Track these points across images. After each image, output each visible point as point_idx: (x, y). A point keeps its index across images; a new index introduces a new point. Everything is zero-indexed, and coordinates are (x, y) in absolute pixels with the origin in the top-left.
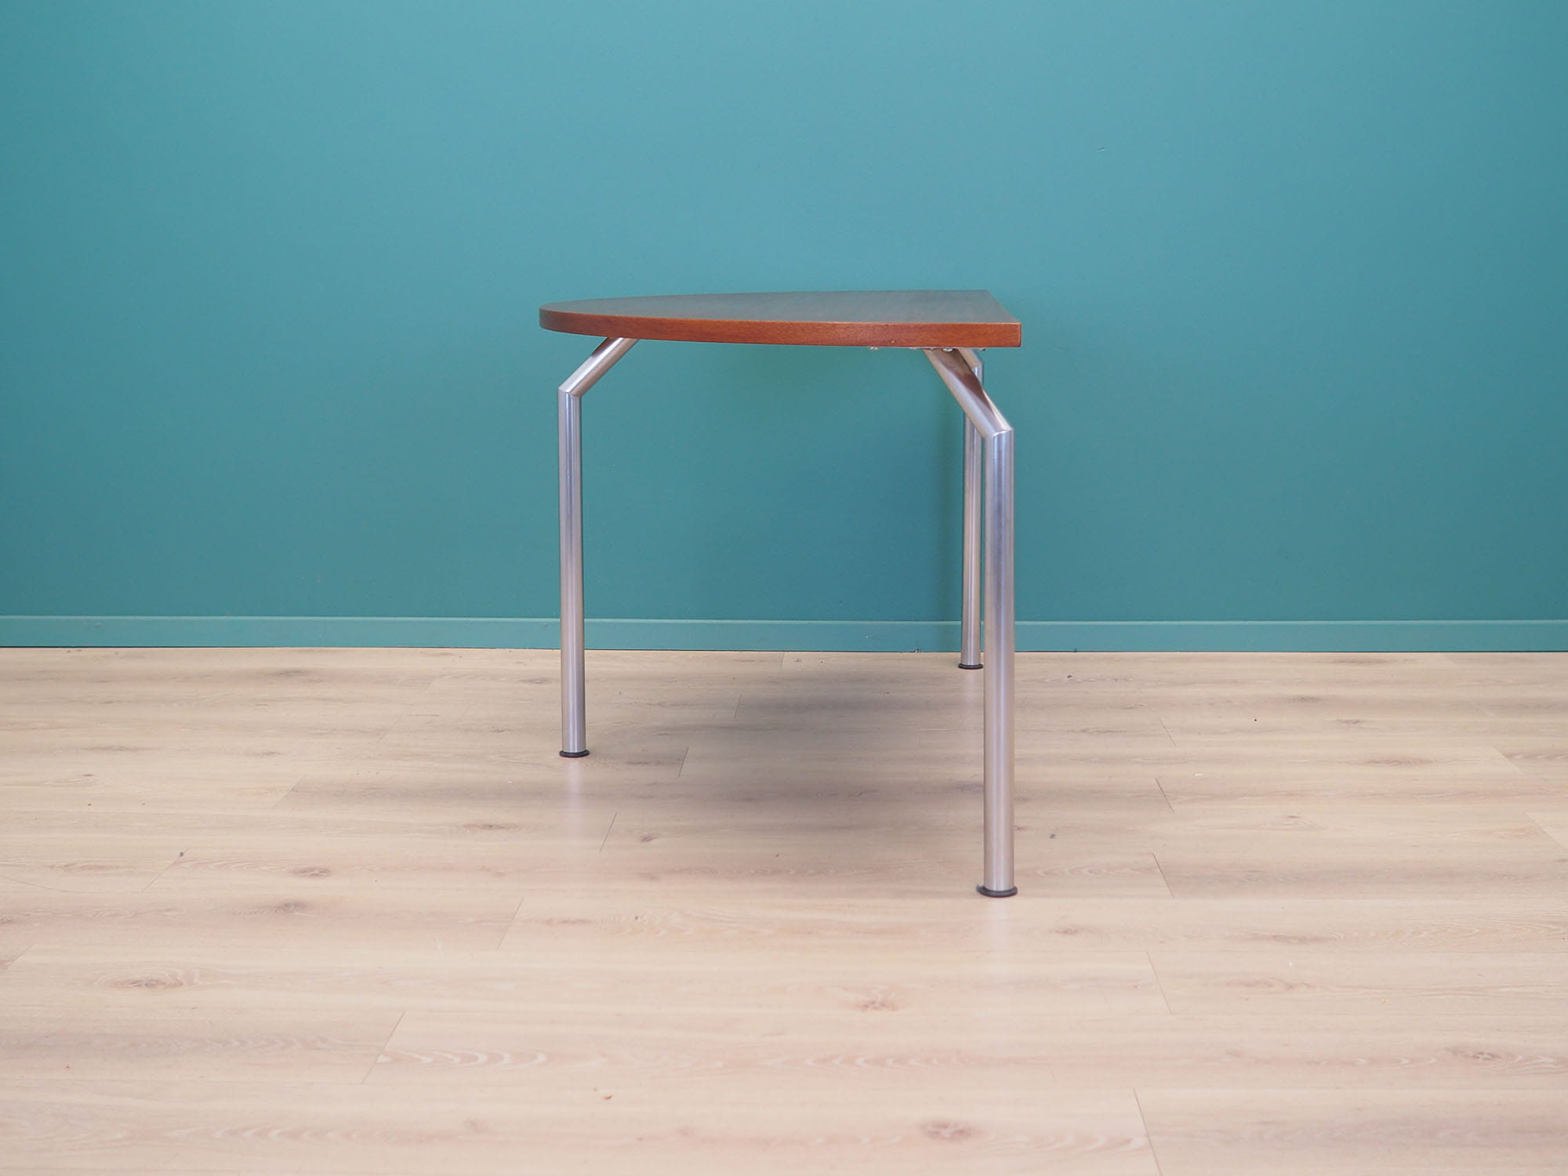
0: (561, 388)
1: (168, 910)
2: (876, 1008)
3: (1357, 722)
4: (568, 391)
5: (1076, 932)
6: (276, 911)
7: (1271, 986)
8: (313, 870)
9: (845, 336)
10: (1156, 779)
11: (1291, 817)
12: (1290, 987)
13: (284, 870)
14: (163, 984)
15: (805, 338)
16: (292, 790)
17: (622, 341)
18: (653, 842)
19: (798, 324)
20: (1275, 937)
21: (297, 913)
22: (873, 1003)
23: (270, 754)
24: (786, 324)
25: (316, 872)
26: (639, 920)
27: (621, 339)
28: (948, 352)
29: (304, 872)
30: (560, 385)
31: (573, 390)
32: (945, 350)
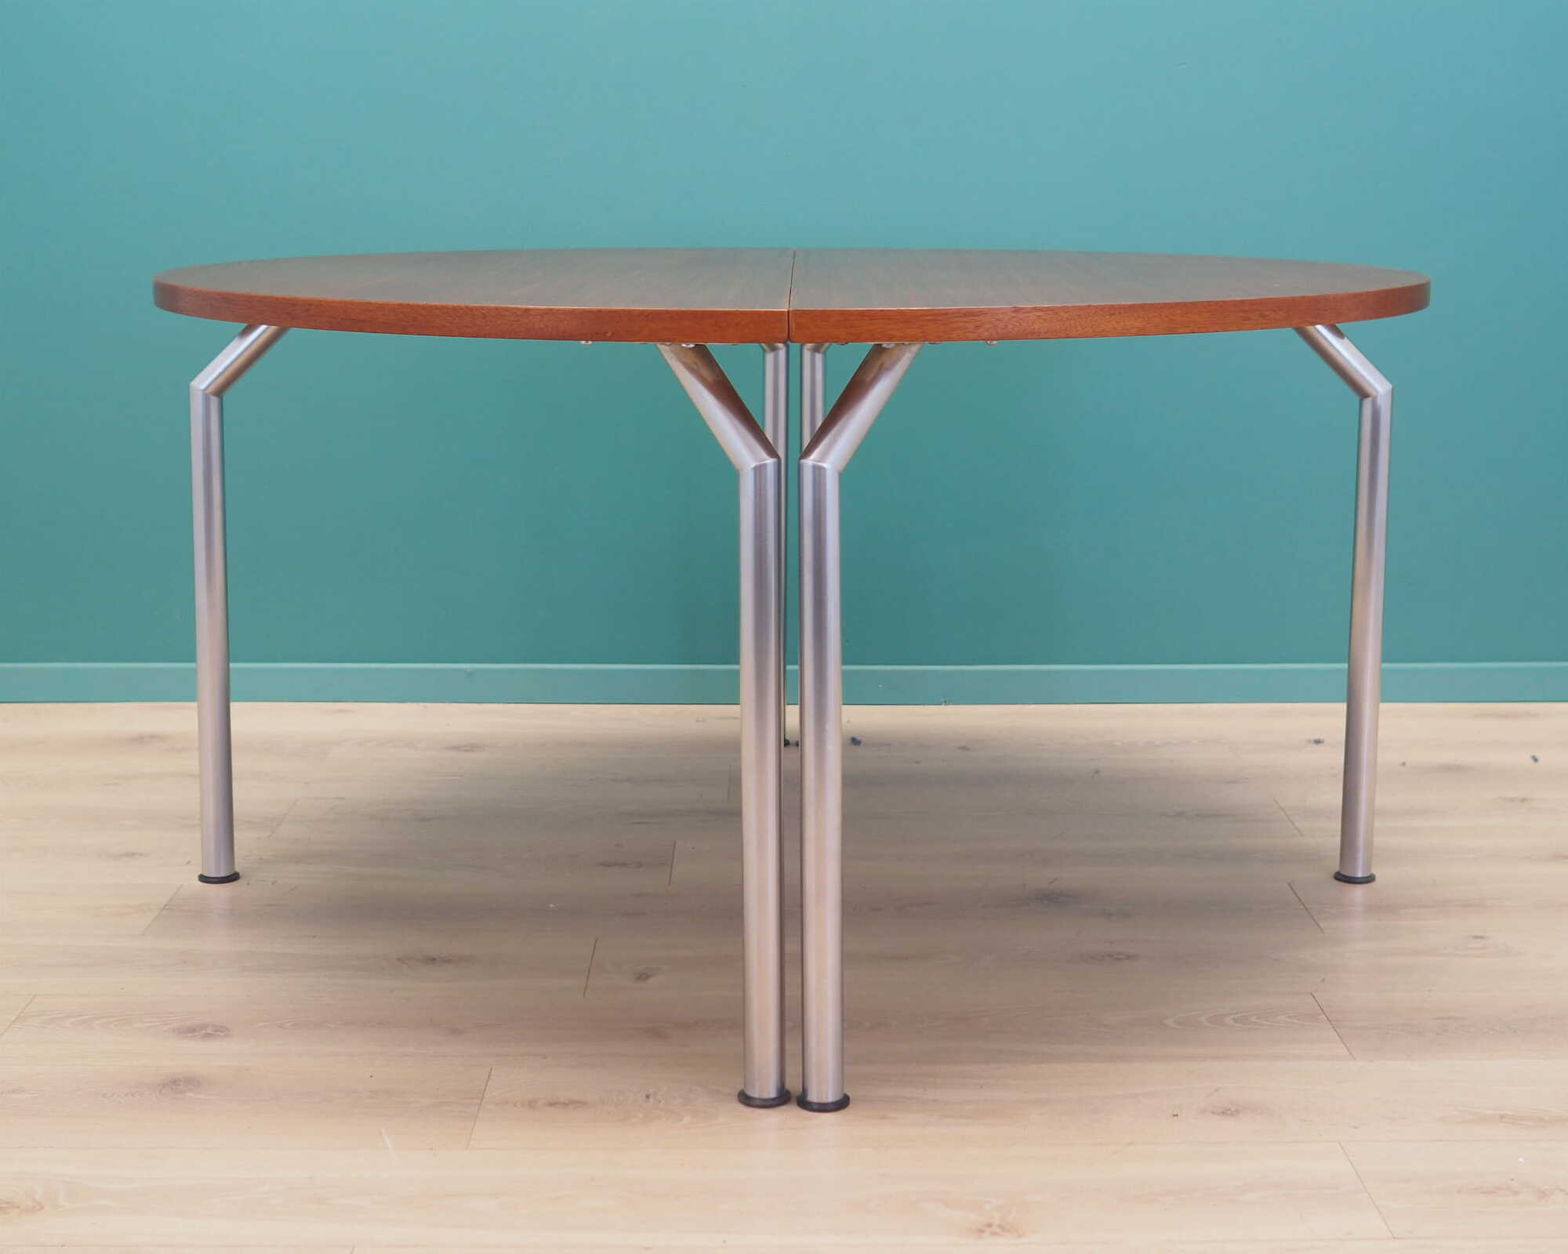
0: (193, 384)
1: (13, 1091)
2: (994, 1234)
3: (1523, 800)
4: (203, 387)
5: (1237, 1112)
6: (161, 1091)
7: (1516, 1193)
8: (204, 1027)
9: (542, 326)
10: (1289, 885)
11: (1476, 937)
12: (1543, 1194)
13: (166, 1028)
14: (18, 1207)
15: (487, 328)
16: (164, 909)
17: (266, 329)
18: (651, 981)
19: (477, 309)
20: (1502, 1117)
21: (191, 1094)
22: (990, 1225)
23: (132, 855)
24: (461, 309)
25: (209, 1031)
26: (651, 1100)
27: (263, 327)
28: (690, 349)
29: (194, 1030)
30: (192, 380)
31: (209, 385)
32: (684, 345)
